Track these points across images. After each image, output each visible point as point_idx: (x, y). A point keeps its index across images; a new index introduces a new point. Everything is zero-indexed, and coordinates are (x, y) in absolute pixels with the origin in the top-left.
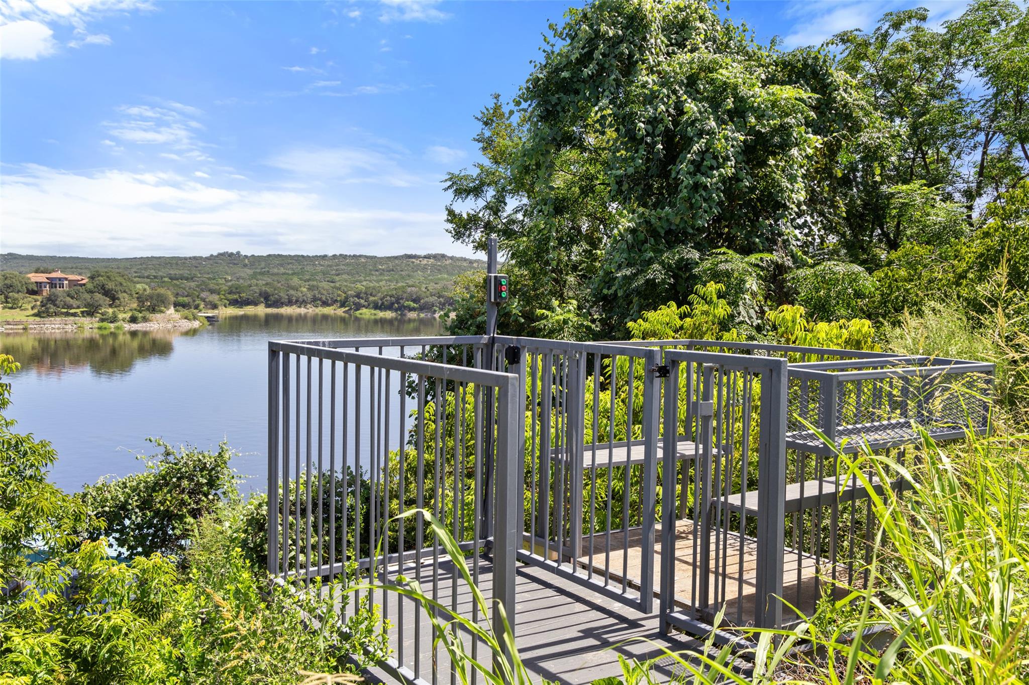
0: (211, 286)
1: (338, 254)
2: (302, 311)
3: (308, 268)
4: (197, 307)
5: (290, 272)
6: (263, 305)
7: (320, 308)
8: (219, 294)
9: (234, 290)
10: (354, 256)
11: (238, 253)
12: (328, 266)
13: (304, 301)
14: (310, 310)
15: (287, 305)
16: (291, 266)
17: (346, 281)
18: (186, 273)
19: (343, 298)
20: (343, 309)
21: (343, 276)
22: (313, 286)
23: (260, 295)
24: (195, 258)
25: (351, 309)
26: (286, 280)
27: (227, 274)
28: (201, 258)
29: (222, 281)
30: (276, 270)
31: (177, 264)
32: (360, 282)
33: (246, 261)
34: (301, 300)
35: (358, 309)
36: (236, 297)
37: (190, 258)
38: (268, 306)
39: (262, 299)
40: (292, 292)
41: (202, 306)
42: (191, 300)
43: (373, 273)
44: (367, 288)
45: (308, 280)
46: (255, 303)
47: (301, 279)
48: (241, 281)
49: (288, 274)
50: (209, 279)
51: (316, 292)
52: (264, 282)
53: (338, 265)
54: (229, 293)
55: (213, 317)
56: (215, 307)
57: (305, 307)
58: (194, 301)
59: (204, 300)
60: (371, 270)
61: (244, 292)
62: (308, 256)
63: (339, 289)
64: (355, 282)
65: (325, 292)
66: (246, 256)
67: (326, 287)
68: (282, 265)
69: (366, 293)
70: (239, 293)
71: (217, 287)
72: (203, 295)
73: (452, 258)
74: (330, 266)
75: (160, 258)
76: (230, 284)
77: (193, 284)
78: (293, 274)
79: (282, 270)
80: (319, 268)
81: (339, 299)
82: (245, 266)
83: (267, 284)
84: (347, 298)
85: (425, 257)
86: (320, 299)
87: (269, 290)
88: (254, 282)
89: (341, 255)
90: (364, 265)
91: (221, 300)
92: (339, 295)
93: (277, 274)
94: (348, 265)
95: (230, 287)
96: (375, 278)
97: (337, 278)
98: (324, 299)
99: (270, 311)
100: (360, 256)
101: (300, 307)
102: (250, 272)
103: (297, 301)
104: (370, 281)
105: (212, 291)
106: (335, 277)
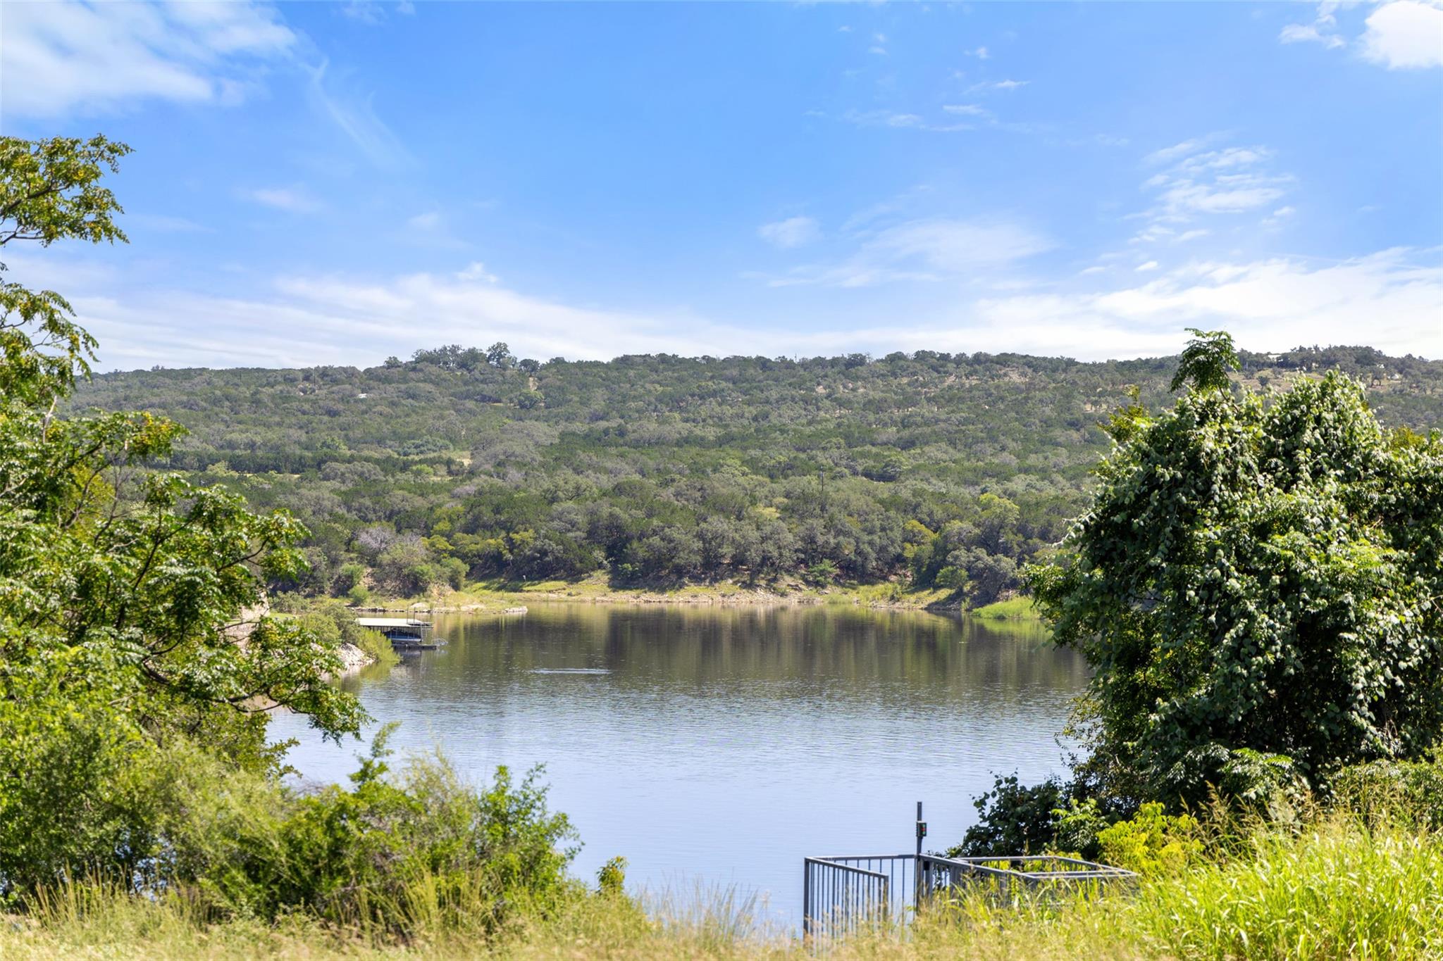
0: (398, 498)
1: (910, 351)
2: (760, 602)
3: (786, 415)
4: (344, 587)
5: (711, 433)
6: (600, 578)
7: (833, 592)
8: (428, 532)
9: (487, 516)
10: (980, 359)
11: (499, 351)
12: (869, 404)
13: (766, 559)
14: (792, 601)
15: (697, 579)
16: (712, 406)
17: (942, 473)
18: (291, 437)
19: (928, 549)
20: (928, 597)
21: (932, 451)
22: (805, 498)
23: (591, 534)
24: (326, 375)
25: (959, 596)
26: (697, 470)
27: (454, 440)
28: (350, 373)
29: (438, 477)
30: (650, 427)
31: (256, 402)
32: (1002, 475)
33: (532, 386)
34: (754, 555)
35: (988, 597)
36: (494, 542)
37: (307, 375)
38: (621, 582)
39: (599, 555)
40: (718, 524)
41: (363, 583)
42: (322, 561)
43: (1058, 434)
44: (1025, 506)
45: (786, 470)
46: (573, 572)
47: (754, 465)
48: (515, 475)
49: (701, 442)
50: (388, 465)
51: (818, 524)
52: (606, 482)
53: (909, 401)
54: (469, 529)
55: (412, 632)
56: (413, 586)
57: (771, 586)
58: (334, 562)
59: (371, 558)
60: (1047, 423)
61: (526, 524)
62: (786, 364)
63: (911, 509)
64: (973, 479)
65: (852, 524)
66: (530, 366)
67: (858, 502)
68: (675, 403)
69: (1022, 529)
70: (508, 527)
71: (419, 502)
72: (371, 536)
73: (1405, 365)
74: (876, 406)
75: (187, 374)
76: (469, 488)
77: (326, 492)
78: (721, 442)
79: (678, 426)
80: (830, 416)
81: (910, 551)
82: (527, 405)
83: (619, 490)
84: (942, 549)
85: (1286, 363)
86: (833, 554)
87: (626, 515)
88: (566, 478)
89: (922, 356)
90: (1021, 401)
91: (437, 556)
92: (910, 538)
93: (659, 442)
94: (950, 399)
95: (473, 504)
96: (1062, 457)
97: (905, 460)
98: (848, 551)
99: (627, 601)
100: (1005, 360)
101: (750, 586)
102: (545, 432)
103: (738, 562)
104: (1044, 473)
105: (402, 522)
106: (895, 455)
